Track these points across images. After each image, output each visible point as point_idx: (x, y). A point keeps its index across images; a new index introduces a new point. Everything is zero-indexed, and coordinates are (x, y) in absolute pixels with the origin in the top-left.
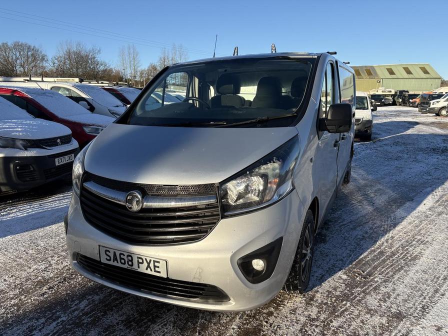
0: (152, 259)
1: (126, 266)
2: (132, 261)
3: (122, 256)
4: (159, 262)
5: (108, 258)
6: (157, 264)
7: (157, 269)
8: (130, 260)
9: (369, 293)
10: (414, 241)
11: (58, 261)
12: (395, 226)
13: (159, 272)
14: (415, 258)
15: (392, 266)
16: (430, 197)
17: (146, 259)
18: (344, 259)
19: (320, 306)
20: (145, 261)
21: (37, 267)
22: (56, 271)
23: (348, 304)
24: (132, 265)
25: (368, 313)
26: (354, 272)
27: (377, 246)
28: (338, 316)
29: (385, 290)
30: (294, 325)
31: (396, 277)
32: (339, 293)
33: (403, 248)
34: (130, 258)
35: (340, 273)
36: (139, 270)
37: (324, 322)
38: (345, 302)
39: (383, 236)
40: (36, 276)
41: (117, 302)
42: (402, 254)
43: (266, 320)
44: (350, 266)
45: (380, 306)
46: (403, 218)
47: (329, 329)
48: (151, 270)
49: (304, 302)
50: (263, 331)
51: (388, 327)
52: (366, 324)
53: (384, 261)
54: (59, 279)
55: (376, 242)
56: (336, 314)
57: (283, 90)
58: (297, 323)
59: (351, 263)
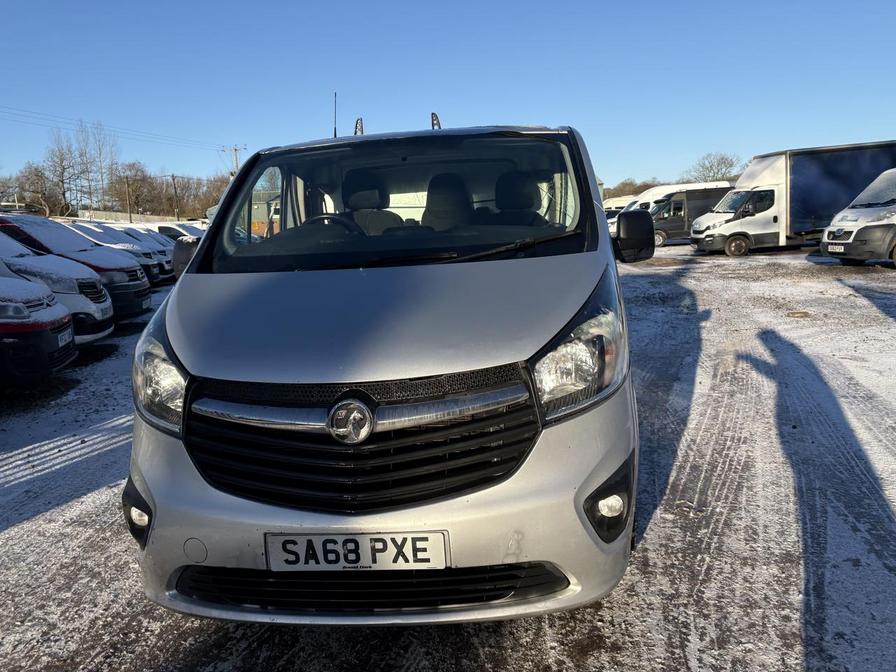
0: (409, 537)
1: (341, 566)
2: (356, 551)
3: (330, 546)
4: (426, 539)
5: (292, 558)
6: (420, 545)
7: (420, 555)
8: (350, 551)
9: (723, 534)
10: (726, 440)
11: (63, 613)
12: (684, 421)
13: (428, 560)
14: (747, 467)
15: (724, 484)
16: (699, 371)
17: (393, 540)
18: (649, 489)
19: (667, 570)
20: (390, 544)
21: (18, 637)
22: (77, 636)
23: (708, 559)
24: (358, 559)
25: (745, 564)
26: (678, 506)
27: (680, 459)
28: (704, 581)
29: (743, 524)
30: (648, 614)
31: (743, 499)
32: (680, 544)
33: (720, 453)
34: (351, 546)
35: (658, 511)
36: (375, 567)
37: (690, 596)
38: (699, 557)
39: (678, 440)
40: (31, 657)
41: (282, 662)
42: (724, 463)
43: (598, 618)
44: (665, 498)
45: (753, 549)
46: (687, 409)
47: (707, 604)
48: (407, 561)
49: (636, 571)
50: (609, 638)
51: (787, 578)
52: (754, 583)
53: (708, 479)
54: (98, 649)
55: (675, 452)
56: (700, 578)
57: (475, 198)
58: (652, 609)
59: (663, 493)
